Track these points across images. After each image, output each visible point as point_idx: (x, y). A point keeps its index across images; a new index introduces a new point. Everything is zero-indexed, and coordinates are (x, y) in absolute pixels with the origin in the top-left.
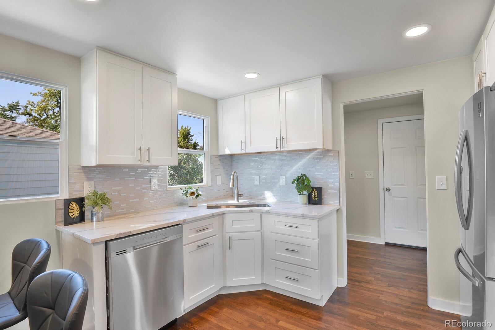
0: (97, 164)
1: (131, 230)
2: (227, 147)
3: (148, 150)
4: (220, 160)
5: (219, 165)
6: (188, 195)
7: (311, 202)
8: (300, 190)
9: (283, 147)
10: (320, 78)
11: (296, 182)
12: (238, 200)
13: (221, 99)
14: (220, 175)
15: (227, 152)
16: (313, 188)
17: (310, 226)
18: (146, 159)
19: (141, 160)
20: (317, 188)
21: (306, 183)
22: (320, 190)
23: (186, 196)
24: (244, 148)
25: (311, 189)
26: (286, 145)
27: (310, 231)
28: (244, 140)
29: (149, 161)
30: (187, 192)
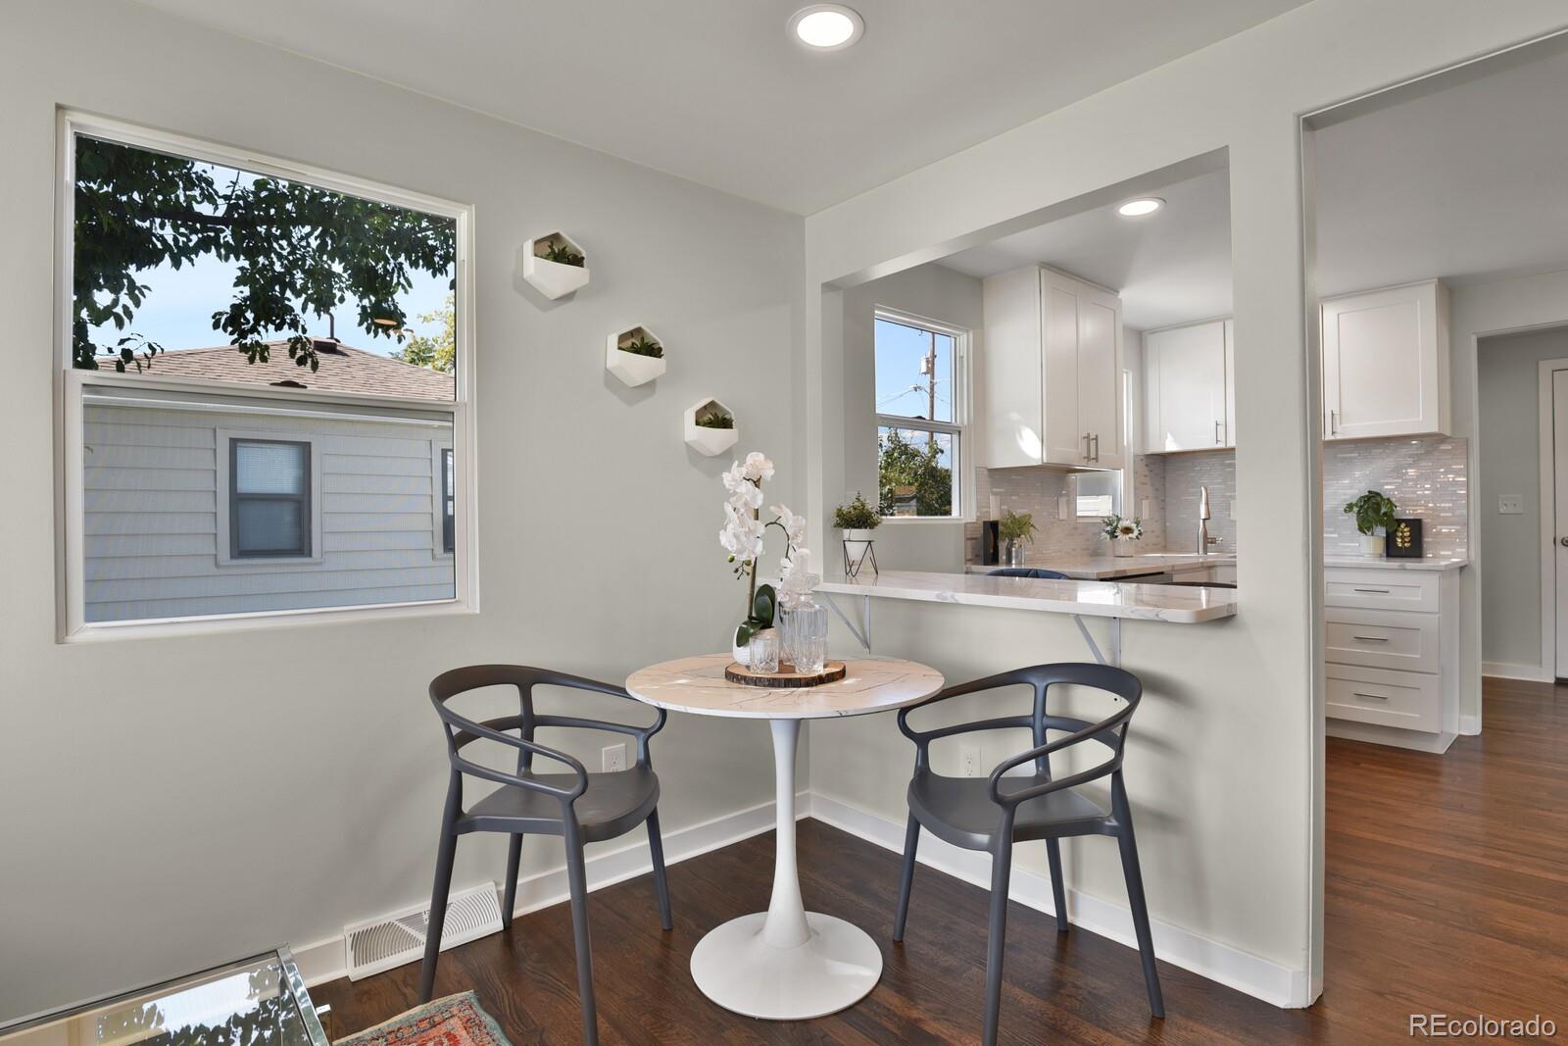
0: (1045, 461)
1: (1127, 568)
2: (1169, 435)
3: (1096, 439)
4: (1147, 465)
5: (1145, 476)
6: (1118, 533)
7: (1391, 551)
8: (1365, 527)
9: (1333, 433)
10: (1434, 286)
11: (1356, 509)
12: (1205, 551)
13: (1153, 331)
14: (1147, 498)
15: (1171, 446)
16: (1399, 521)
17: (1419, 587)
18: (1093, 455)
19: (1088, 458)
20: (1408, 522)
21: (1383, 510)
22: (1416, 526)
23: (1113, 535)
24: (1221, 437)
25: (1392, 524)
26: (1338, 428)
27: (1419, 599)
28: (1221, 421)
29: (1096, 459)
30: (1116, 527)
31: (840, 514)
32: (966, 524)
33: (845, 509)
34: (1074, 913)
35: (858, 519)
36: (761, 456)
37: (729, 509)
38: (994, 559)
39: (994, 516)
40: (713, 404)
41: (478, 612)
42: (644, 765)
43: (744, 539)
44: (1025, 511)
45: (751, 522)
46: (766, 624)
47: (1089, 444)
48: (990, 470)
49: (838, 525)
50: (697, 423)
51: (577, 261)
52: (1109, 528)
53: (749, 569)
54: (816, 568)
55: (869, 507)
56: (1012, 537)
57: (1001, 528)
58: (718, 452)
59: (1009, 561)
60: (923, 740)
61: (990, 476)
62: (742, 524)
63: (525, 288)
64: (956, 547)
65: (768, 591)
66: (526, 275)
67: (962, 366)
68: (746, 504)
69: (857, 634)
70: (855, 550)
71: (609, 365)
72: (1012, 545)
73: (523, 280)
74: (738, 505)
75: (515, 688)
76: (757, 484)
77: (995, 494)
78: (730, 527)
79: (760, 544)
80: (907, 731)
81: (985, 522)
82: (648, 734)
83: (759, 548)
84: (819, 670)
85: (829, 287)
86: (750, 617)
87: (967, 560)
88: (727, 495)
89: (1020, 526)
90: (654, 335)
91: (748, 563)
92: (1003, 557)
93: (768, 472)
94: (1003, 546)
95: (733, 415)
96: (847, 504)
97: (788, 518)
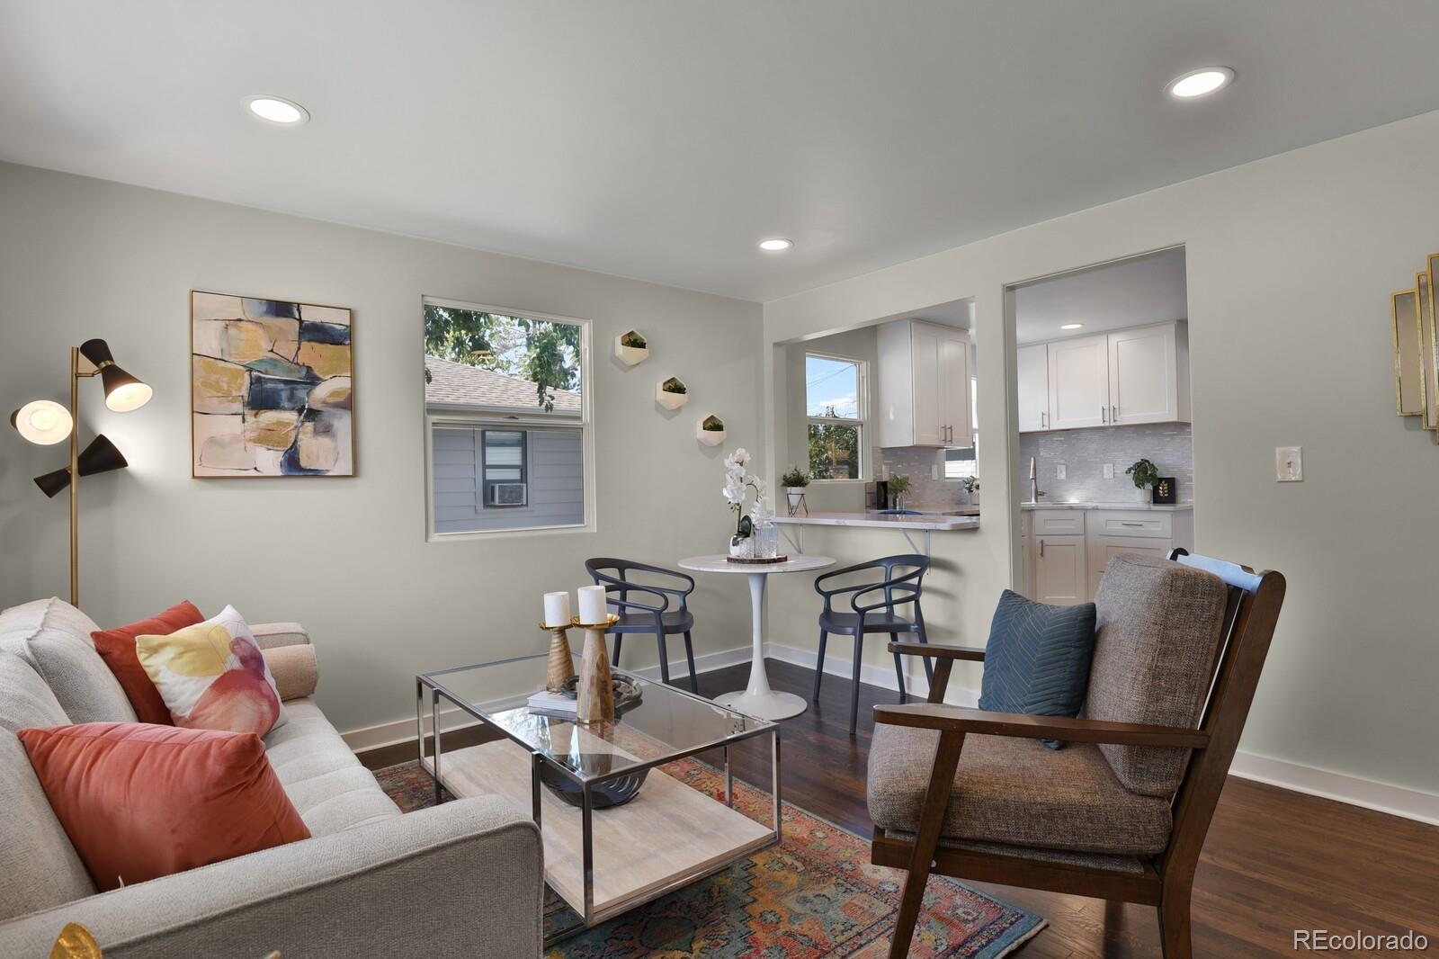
0: (915, 443)
3: (951, 428)
6: (973, 489)
7: (1157, 499)
8: (1139, 484)
9: (1114, 421)
10: (1174, 325)
11: (1133, 472)
12: (1037, 501)
16: (1161, 480)
17: (1159, 522)
18: (949, 438)
19: (945, 440)
20: (1167, 480)
21: (1149, 472)
22: (1171, 483)
23: (970, 490)
24: (1046, 423)
25: (1158, 481)
26: (1118, 418)
27: (1160, 529)
28: (1046, 412)
29: (951, 441)
30: (972, 485)
31: (785, 478)
32: (866, 484)
33: (788, 476)
34: (909, 688)
35: (796, 481)
36: (744, 450)
37: (728, 477)
38: (885, 506)
39: (885, 478)
40: (712, 417)
41: (595, 531)
42: (684, 609)
43: (735, 492)
44: (904, 475)
45: (739, 483)
46: (747, 535)
47: (946, 432)
48: (882, 449)
49: (784, 485)
50: (704, 429)
51: (642, 345)
52: (967, 486)
53: (738, 507)
54: (772, 507)
55: (802, 474)
56: (896, 492)
57: (889, 486)
58: (715, 444)
59: (895, 507)
60: (827, 595)
61: (883, 453)
62: (735, 485)
63: (616, 360)
64: (860, 498)
65: (747, 518)
66: (617, 354)
67: (863, 381)
68: (737, 475)
69: (794, 547)
70: (794, 500)
71: (657, 399)
72: (896, 497)
73: (616, 357)
74: (734, 475)
75: (617, 570)
76: (741, 464)
77: (886, 464)
78: (729, 486)
79: (744, 494)
80: (820, 591)
81: (878, 483)
82: (685, 594)
83: (743, 497)
84: (774, 556)
85: (777, 345)
86: (739, 532)
87: (867, 507)
88: (728, 470)
89: (901, 485)
90: (682, 382)
91: (738, 504)
92: (890, 503)
93: (747, 459)
94: (890, 498)
95: (724, 423)
96: (789, 473)
97: (757, 481)
